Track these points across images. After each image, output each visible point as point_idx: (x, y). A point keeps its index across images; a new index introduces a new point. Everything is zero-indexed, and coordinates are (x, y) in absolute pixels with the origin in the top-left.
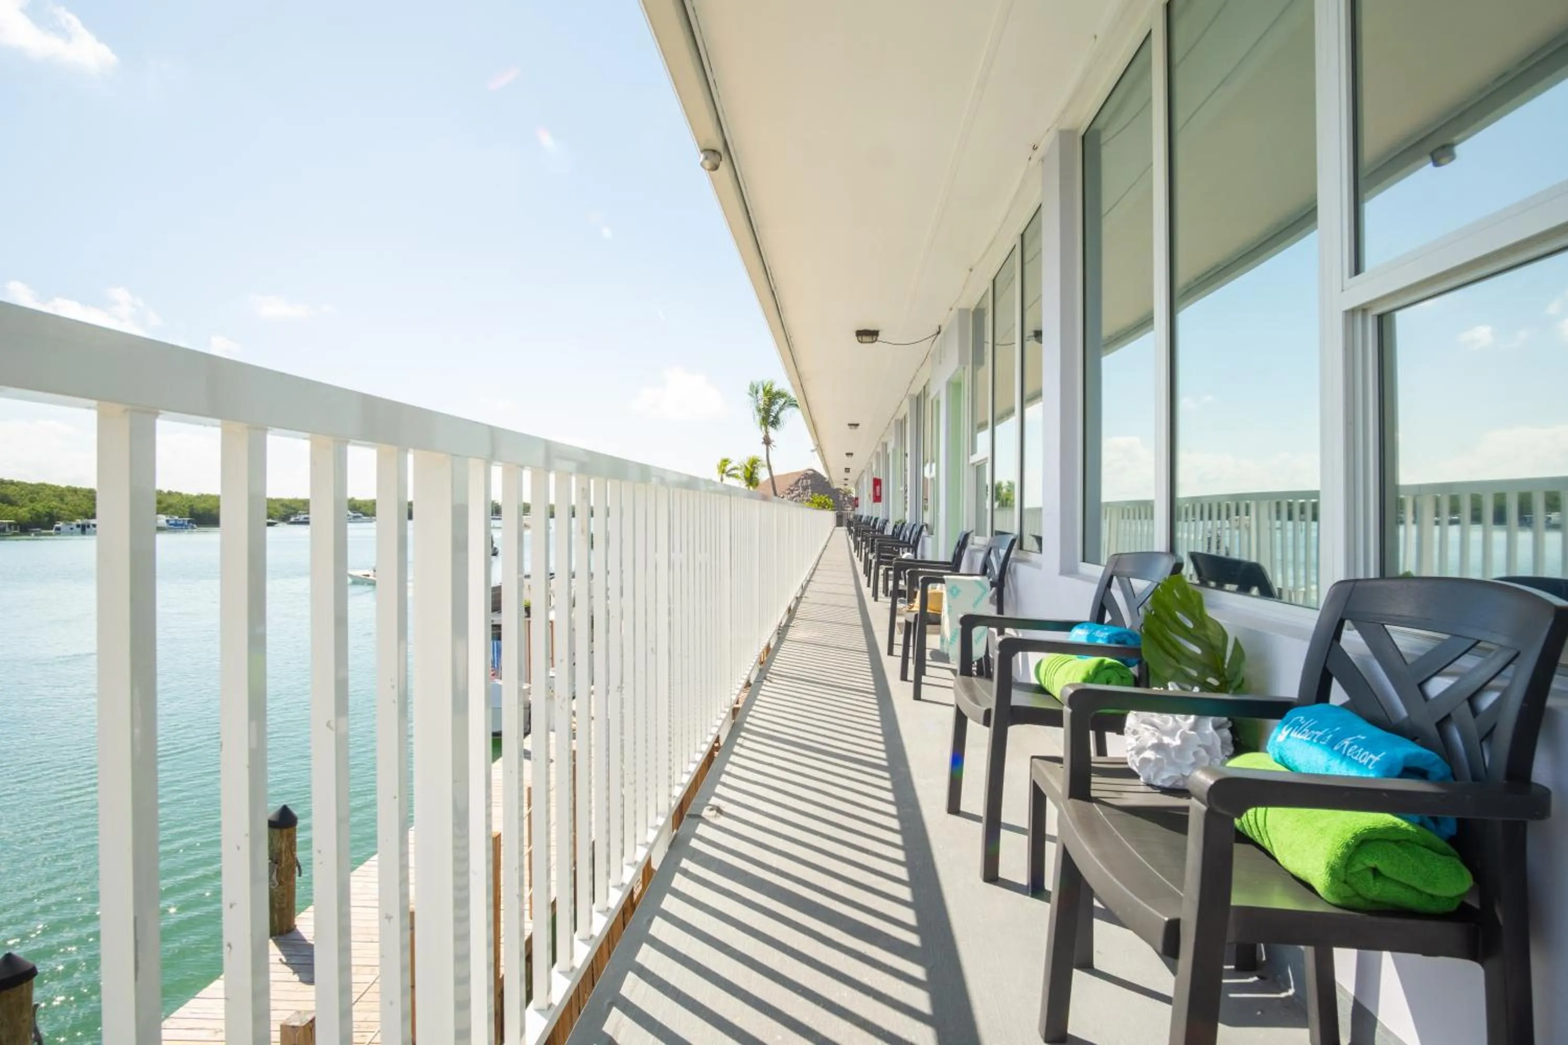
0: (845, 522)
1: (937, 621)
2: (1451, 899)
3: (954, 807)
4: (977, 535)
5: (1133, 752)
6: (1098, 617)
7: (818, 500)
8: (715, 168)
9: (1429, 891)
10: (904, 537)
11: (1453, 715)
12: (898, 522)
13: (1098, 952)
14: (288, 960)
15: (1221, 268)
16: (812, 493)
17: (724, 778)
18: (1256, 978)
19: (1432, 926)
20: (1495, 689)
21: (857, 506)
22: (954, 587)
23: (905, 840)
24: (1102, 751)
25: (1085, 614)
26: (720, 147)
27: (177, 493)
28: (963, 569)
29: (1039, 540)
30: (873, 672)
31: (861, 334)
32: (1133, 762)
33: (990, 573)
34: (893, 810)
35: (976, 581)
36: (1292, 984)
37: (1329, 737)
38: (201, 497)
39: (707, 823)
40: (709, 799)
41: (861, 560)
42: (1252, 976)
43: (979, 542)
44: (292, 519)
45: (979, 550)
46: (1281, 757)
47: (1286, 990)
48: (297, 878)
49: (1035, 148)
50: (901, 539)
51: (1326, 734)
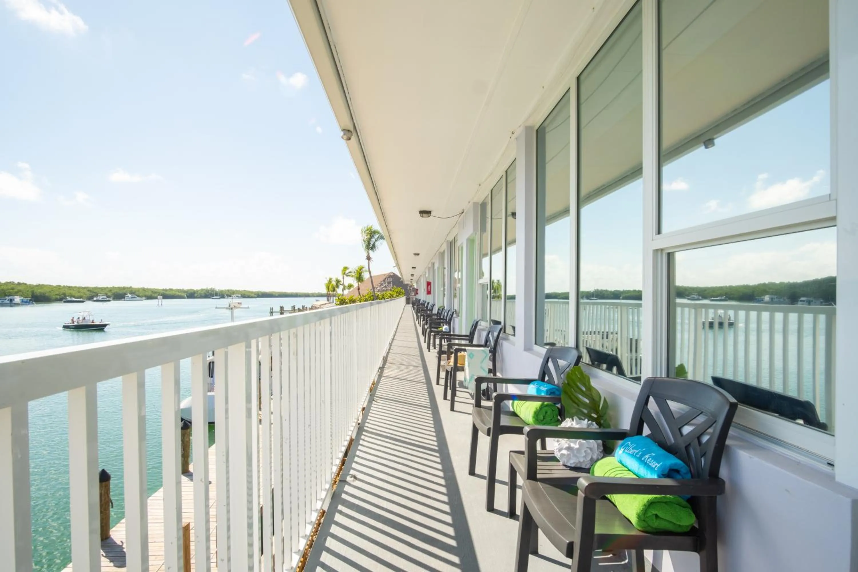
0: (411, 302)
1: (462, 369)
2: (688, 526)
3: (472, 472)
4: (482, 321)
5: (557, 450)
6: (542, 379)
7: (396, 290)
8: (349, 139)
9: (678, 523)
10: (444, 317)
11: (692, 444)
12: (440, 307)
13: (541, 545)
14: (106, 555)
15: (605, 186)
16: (393, 285)
17: (356, 459)
18: (611, 555)
19: (679, 539)
20: (708, 434)
21: (417, 294)
22: (471, 353)
23: (448, 490)
24: (544, 447)
25: (535, 375)
26: (351, 128)
27: (23, 283)
28: (475, 342)
29: (514, 328)
30: (428, 395)
31: (421, 212)
32: (557, 455)
33: (489, 344)
34: (441, 474)
35: (482, 350)
36: (627, 557)
37: (640, 453)
38: (38, 286)
39: (349, 484)
40: (349, 471)
41: (420, 326)
42: (610, 554)
43: (484, 325)
44: (95, 299)
45: (483, 330)
46: (620, 461)
47: (624, 560)
48: (111, 509)
49: (513, 133)
50: (442, 317)
51: (639, 452)
